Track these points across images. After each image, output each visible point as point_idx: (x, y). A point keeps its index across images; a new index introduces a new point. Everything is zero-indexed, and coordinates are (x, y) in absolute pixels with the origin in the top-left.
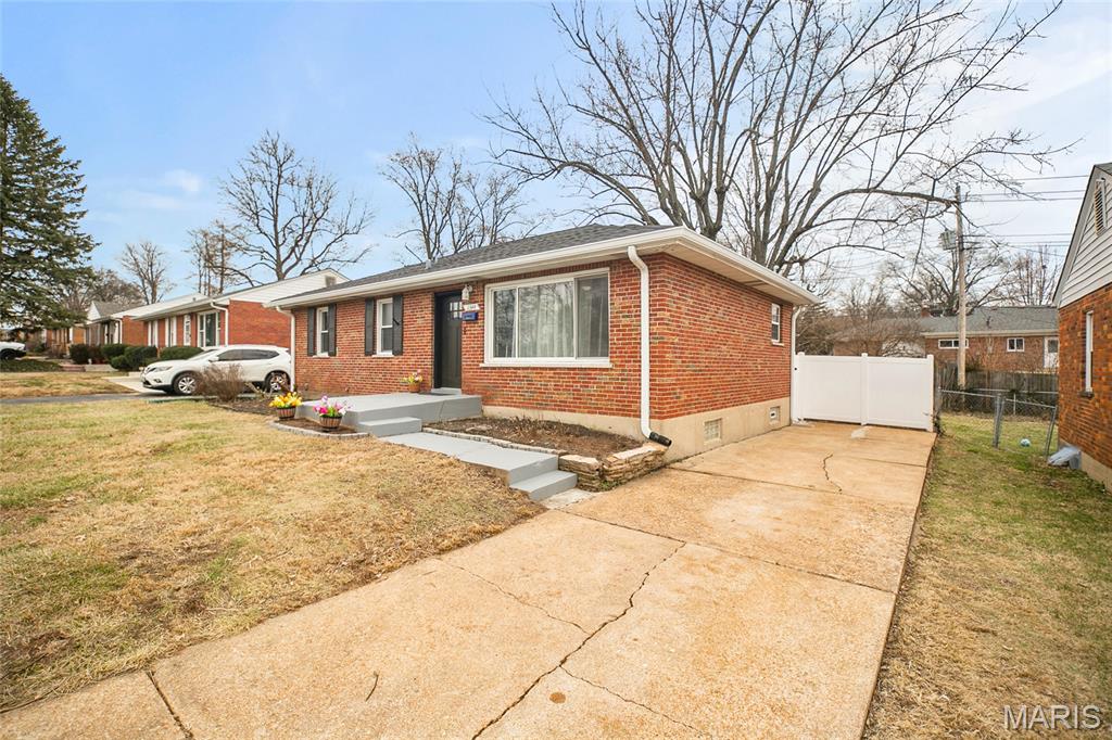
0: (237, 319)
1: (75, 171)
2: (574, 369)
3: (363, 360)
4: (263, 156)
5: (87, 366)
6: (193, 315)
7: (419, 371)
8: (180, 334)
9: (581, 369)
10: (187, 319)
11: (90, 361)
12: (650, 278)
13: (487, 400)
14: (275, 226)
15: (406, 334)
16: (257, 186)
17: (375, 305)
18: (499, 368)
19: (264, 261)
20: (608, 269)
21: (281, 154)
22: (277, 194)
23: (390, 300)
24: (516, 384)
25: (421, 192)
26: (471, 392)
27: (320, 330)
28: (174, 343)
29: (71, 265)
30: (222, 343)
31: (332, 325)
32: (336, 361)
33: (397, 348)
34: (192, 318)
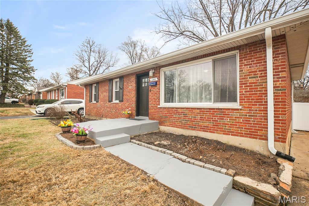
0: (70, 90)
1: (30, 48)
2: (214, 109)
3: (108, 104)
4: (86, 44)
5: (32, 106)
6: (58, 89)
7: (130, 109)
8: (55, 95)
9: (219, 109)
10: (57, 91)
11: (33, 104)
12: (273, 52)
13: (161, 123)
14: (89, 64)
15: (125, 93)
16: (84, 53)
17: (113, 82)
18: (168, 108)
19: (86, 75)
20: (238, 51)
21: (91, 43)
22: (90, 55)
23: (118, 80)
24: (177, 116)
25: (132, 54)
26: (153, 119)
27: (94, 93)
28: (53, 99)
29: (29, 76)
30: (65, 98)
31: (97, 90)
32: (98, 104)
33: (121, 99)
34: (58, 90)
